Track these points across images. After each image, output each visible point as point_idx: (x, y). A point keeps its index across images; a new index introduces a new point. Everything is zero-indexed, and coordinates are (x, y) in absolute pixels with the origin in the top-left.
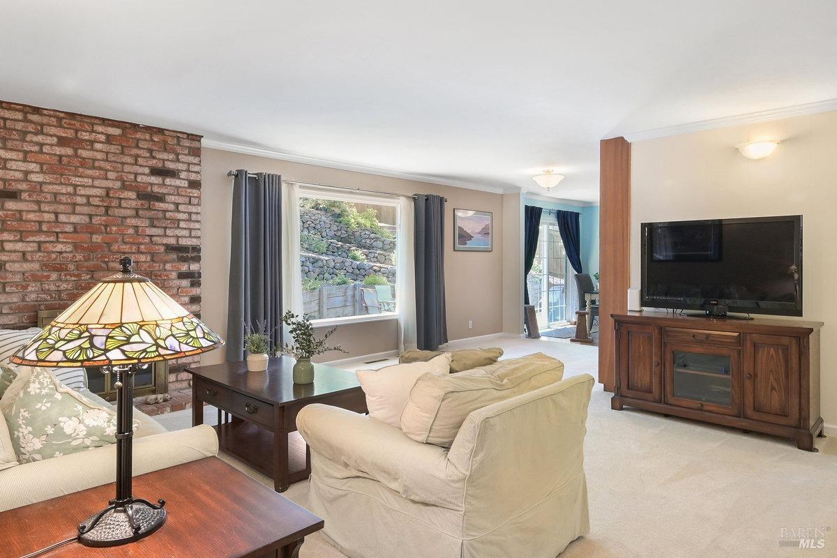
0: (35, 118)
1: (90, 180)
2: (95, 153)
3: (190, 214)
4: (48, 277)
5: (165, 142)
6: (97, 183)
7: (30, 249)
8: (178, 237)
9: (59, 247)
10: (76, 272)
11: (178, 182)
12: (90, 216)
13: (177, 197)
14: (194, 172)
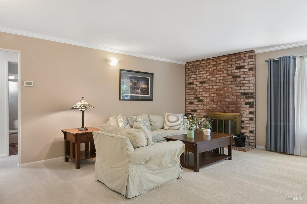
0: (208, 61)
1: (220, 75)
2: (221, 67)
3: (249, 81)
4: (211, 103)
5: (240, 57)
6: (221, 75)
7: (208, 96)
8: (245, 90)
9: (213, 95)
10: (217, 102)
11: (244, 70)
12: (220, 85)
13: (244, 75)
14: (250, 65)
